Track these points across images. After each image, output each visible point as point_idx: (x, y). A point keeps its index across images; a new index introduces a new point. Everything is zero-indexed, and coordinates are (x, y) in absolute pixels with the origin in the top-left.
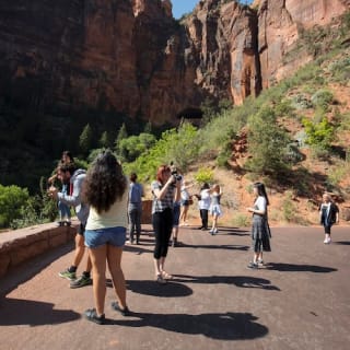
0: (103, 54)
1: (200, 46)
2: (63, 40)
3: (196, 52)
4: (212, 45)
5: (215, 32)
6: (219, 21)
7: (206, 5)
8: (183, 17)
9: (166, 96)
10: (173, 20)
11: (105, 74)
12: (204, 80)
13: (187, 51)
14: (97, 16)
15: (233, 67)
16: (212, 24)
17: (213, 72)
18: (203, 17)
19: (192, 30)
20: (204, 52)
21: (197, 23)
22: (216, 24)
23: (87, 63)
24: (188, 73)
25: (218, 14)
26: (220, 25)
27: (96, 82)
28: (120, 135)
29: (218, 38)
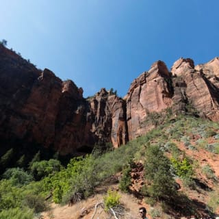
0: (38, 107)
1: (96, 112)
2: (14, 95)
3: (93, 115)
4: (102, 113)
5: (104, 107)
6: (107, 103)
7: (101, 94)
8: (88, 98)
9: (72, 137)
10: (83, 98)
11: (35, 118)
12: (96, 131)
13: (88, 114)
14: (40, 88)
15: (113, 126)
16: (103, 103)
17: (102, 127)
18: (99, 99)
19: (92, 104)
20: (98, 116)
21: (96, 102)
22: (105, 104)
23: (25, 111)
24: (87, 125)
25: (106, 99)
26: (107, 104)
27: (28, 122)
28: (34, 159)
29: (106, 110)
